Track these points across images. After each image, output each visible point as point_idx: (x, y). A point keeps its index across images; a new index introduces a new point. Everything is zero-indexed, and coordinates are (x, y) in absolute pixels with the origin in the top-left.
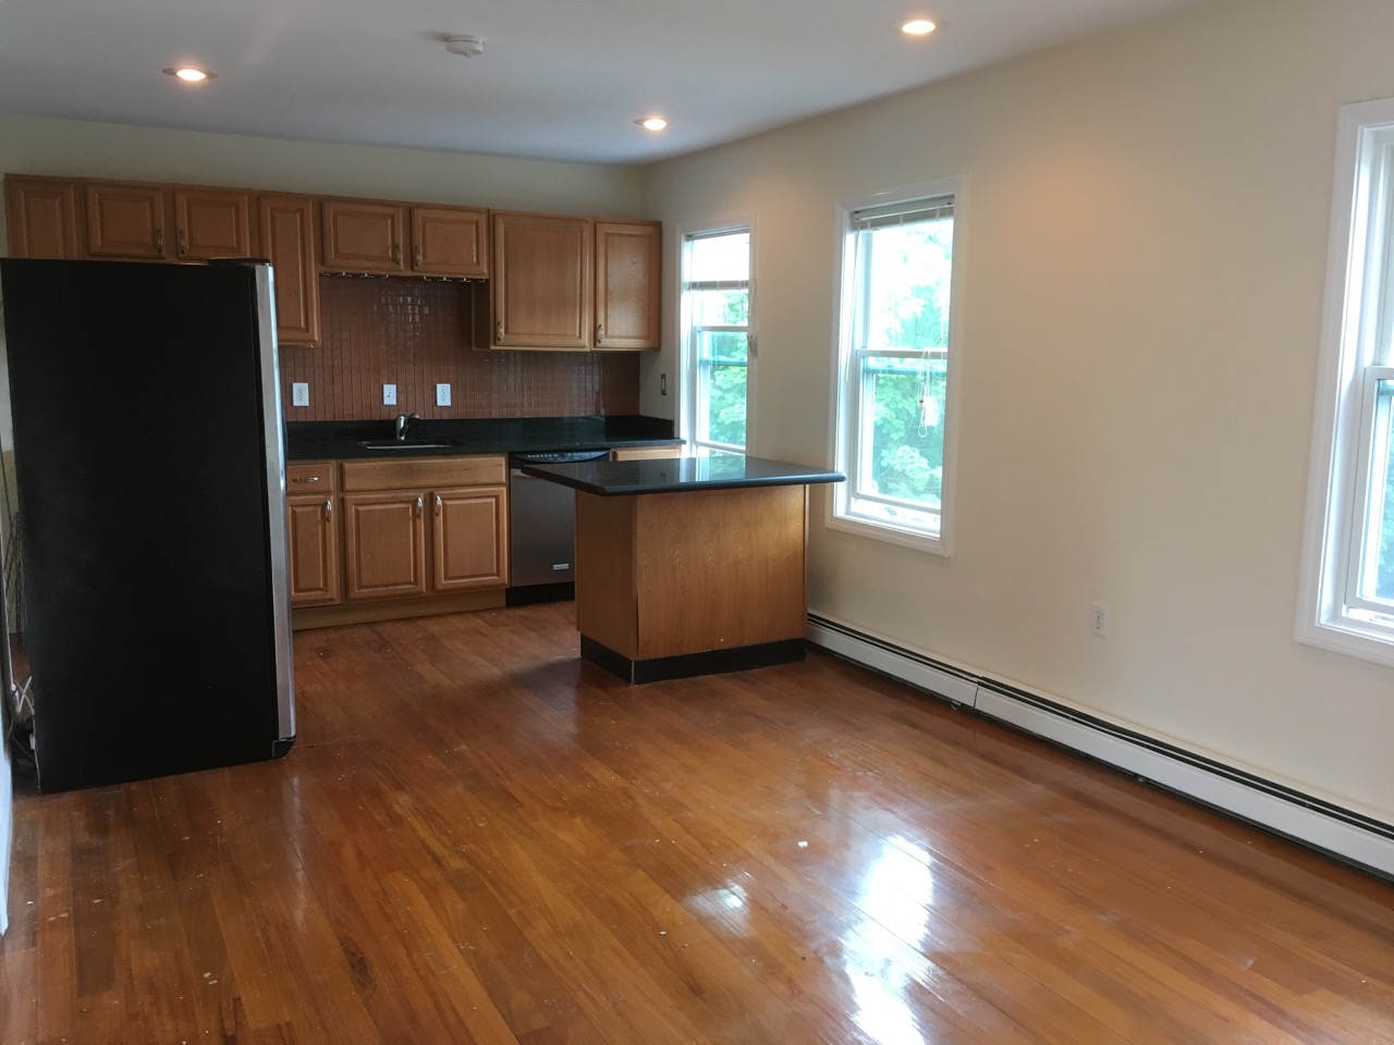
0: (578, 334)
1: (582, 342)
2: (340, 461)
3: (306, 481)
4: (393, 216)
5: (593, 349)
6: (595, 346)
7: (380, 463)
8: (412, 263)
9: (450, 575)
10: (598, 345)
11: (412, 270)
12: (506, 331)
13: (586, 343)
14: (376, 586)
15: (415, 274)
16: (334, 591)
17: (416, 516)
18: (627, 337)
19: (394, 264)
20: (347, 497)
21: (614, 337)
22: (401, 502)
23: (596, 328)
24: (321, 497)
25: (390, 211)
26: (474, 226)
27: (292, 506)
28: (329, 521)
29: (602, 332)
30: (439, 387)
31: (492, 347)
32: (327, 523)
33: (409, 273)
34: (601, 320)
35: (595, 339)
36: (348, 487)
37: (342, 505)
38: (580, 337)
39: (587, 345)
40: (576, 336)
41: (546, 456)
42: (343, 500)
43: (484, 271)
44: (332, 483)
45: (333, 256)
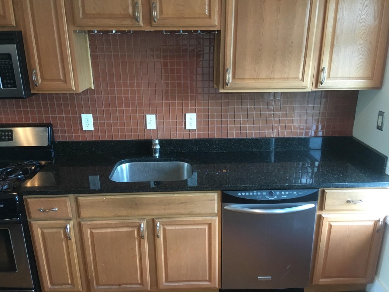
0: (300, 77)
1: (304, 84)
2: (76, 195)
3: (51, 209)
5: (314, 90)
6: (316, 86)
7: (108, 197)
8: (150, 19)
9: (169, 280)
10: (320, 86)
11: (151, 25)
12: (234, 77)
13: (308, 85)
15: (153, 29)
17: (141, 237)
18: (349, 78)
19: (134, 21)
20: (82, 223)
21: (336, 78)
22: (127, 226)
23: (319, 70)
24: (63, 221)
27: (41, 228)
28: (70, 239)
29: (324, 75)
31: (221, 91)
32: (69, 241)
33: (148, 29)
34: (325, 64)
35: (318, 81)
36: (83, 215)
37: (79, 228)
38: (303, 80)
39: (308, 86)
40: (299, 78)
41: (255, 194)
42: (80, 224)
43: (215, 22)
44: (70, 211)
45: (81, 16)
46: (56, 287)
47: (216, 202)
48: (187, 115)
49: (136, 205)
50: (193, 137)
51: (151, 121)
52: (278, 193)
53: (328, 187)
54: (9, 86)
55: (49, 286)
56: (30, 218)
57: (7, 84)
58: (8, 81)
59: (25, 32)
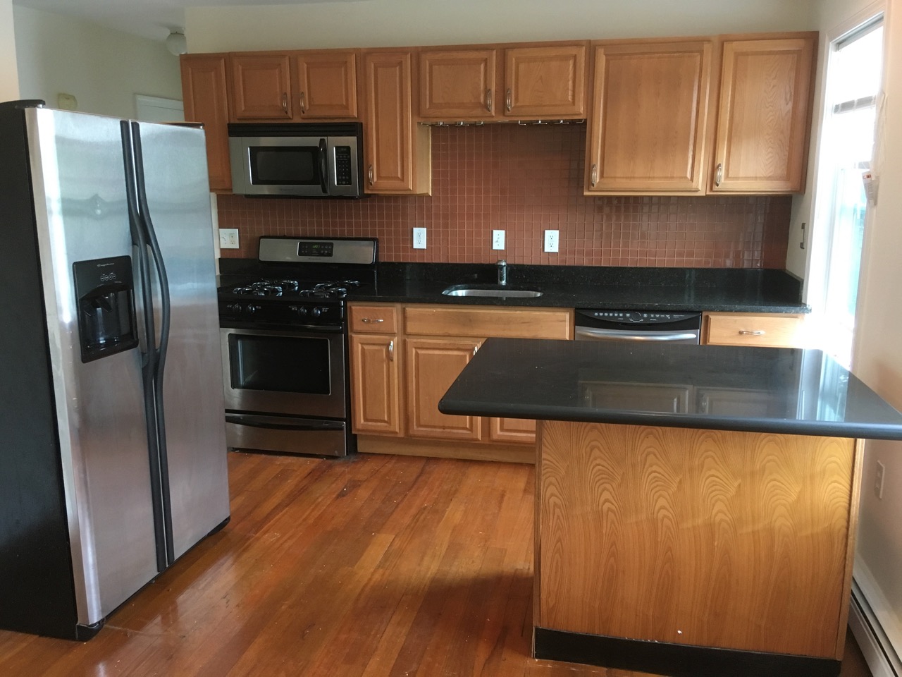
0: (689, 176)
1: (694, 185)
2: (404, 305)
3: (376, 321)
4: (486, 61)
5: (708, 193)
6: (711, 189)
7: (439, 310)
8: (503, 108)
9: (505, 427)
10: (715, 188)
11: (504, 115)
12: (602, 176)
13: (700, 186)
14: (435, 427)
15: (507, 120)
16: (397, 426)
18: (756, 178)
19: (485, 110)
20: (408, 340)
21: (737, 178)
22: (458, 349)
23: (714, 168)
24: (387, 337)
25: (483, 55)
26: (571, 62)
27: (362, 344)
28: (392, 360)
29: (721, 173)
30: (548, 233)
31: (586, 193)
32: (391, 363)
33: (501, 119)
34: (722, 159)
35: (712, 180)
36: (409, 330)
37: (404, 346)
38: (692, 179)
39: (700, 189)
40: (687, 177)
41: (616, 315)
42: (405, 343)
43: (580, 110)
44: (396, 326)
45: (428, 106)
46: (370, 423)
47: (567, 323)
48: (547, 232)
49: (470, 321)
50: (553, 262)
51: (499, 240)
52: (645, 315)
53: (712, 310)
54: (344, 182)
55: (362, 421)
56: (352, 331)
57: (343, 180)
58: (344, 178)
59: (367, 124)
